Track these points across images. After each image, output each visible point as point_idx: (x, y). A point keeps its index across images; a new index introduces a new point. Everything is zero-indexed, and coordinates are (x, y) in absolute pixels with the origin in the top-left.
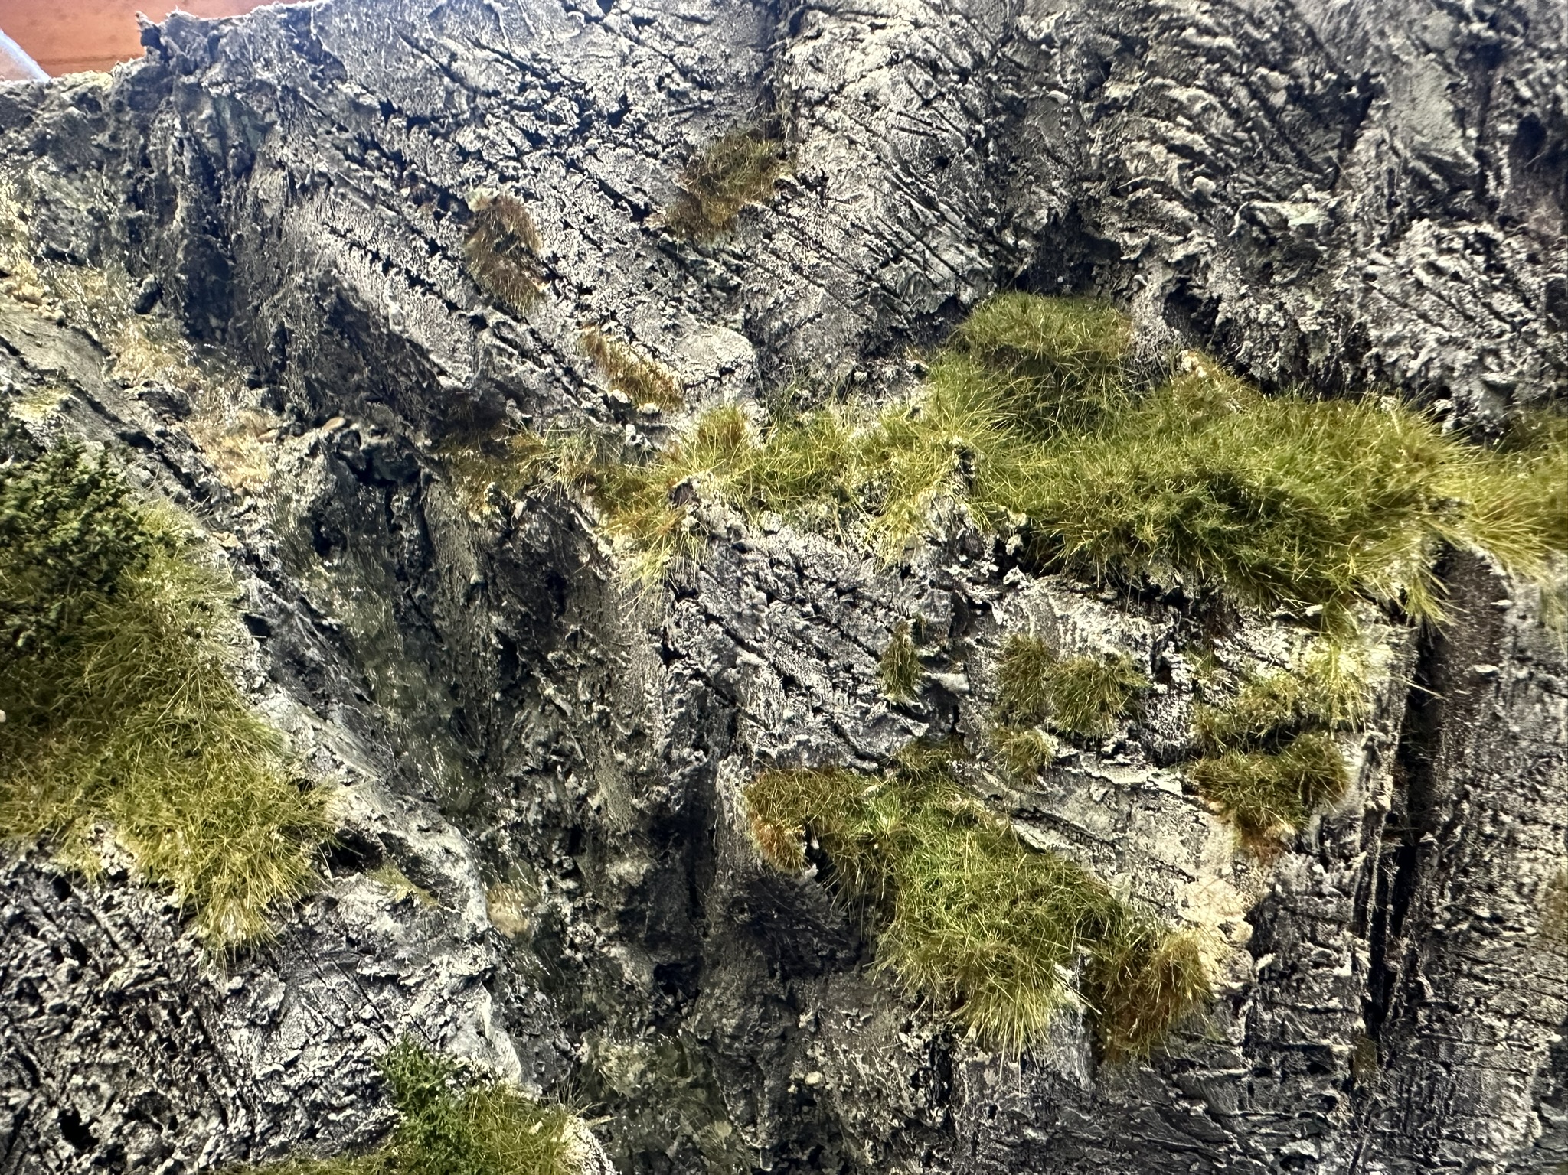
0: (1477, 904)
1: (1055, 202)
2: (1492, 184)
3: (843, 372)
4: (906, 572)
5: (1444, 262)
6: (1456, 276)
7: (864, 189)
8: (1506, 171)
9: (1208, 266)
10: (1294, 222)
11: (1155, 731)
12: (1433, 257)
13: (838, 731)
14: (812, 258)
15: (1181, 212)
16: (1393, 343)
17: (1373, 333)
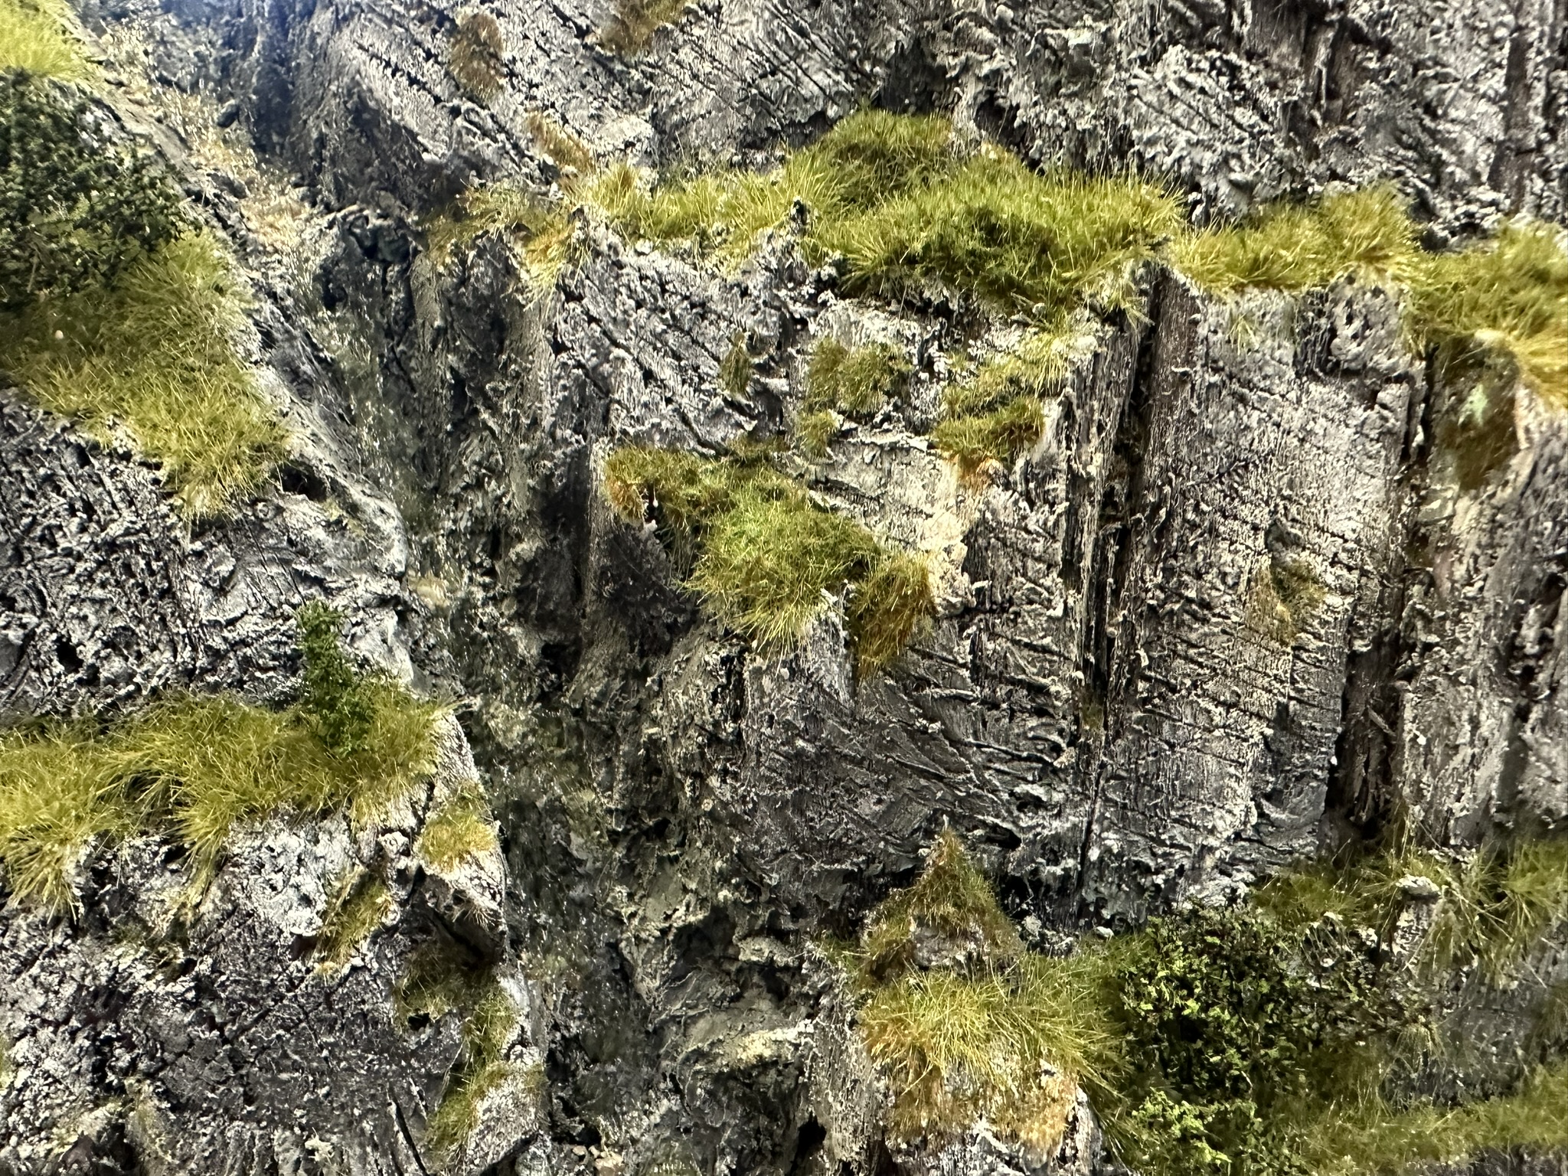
0: (1187, 587)
1: (901, 36)
2: (1236, 21)
3: (725, 156)
4: (745, 293)
5: (1191, 78)
6: (1202, 91)
7: (749, 15)
8: (1248, 12)
9: (1009, 80)
10: (1072, 43)
11: (916, 408)
12: (1184, 73)
13: (685, 420)
14: (707, 67)
15: (986, 34)
16: (1151, 142)
17: (1135, 134)
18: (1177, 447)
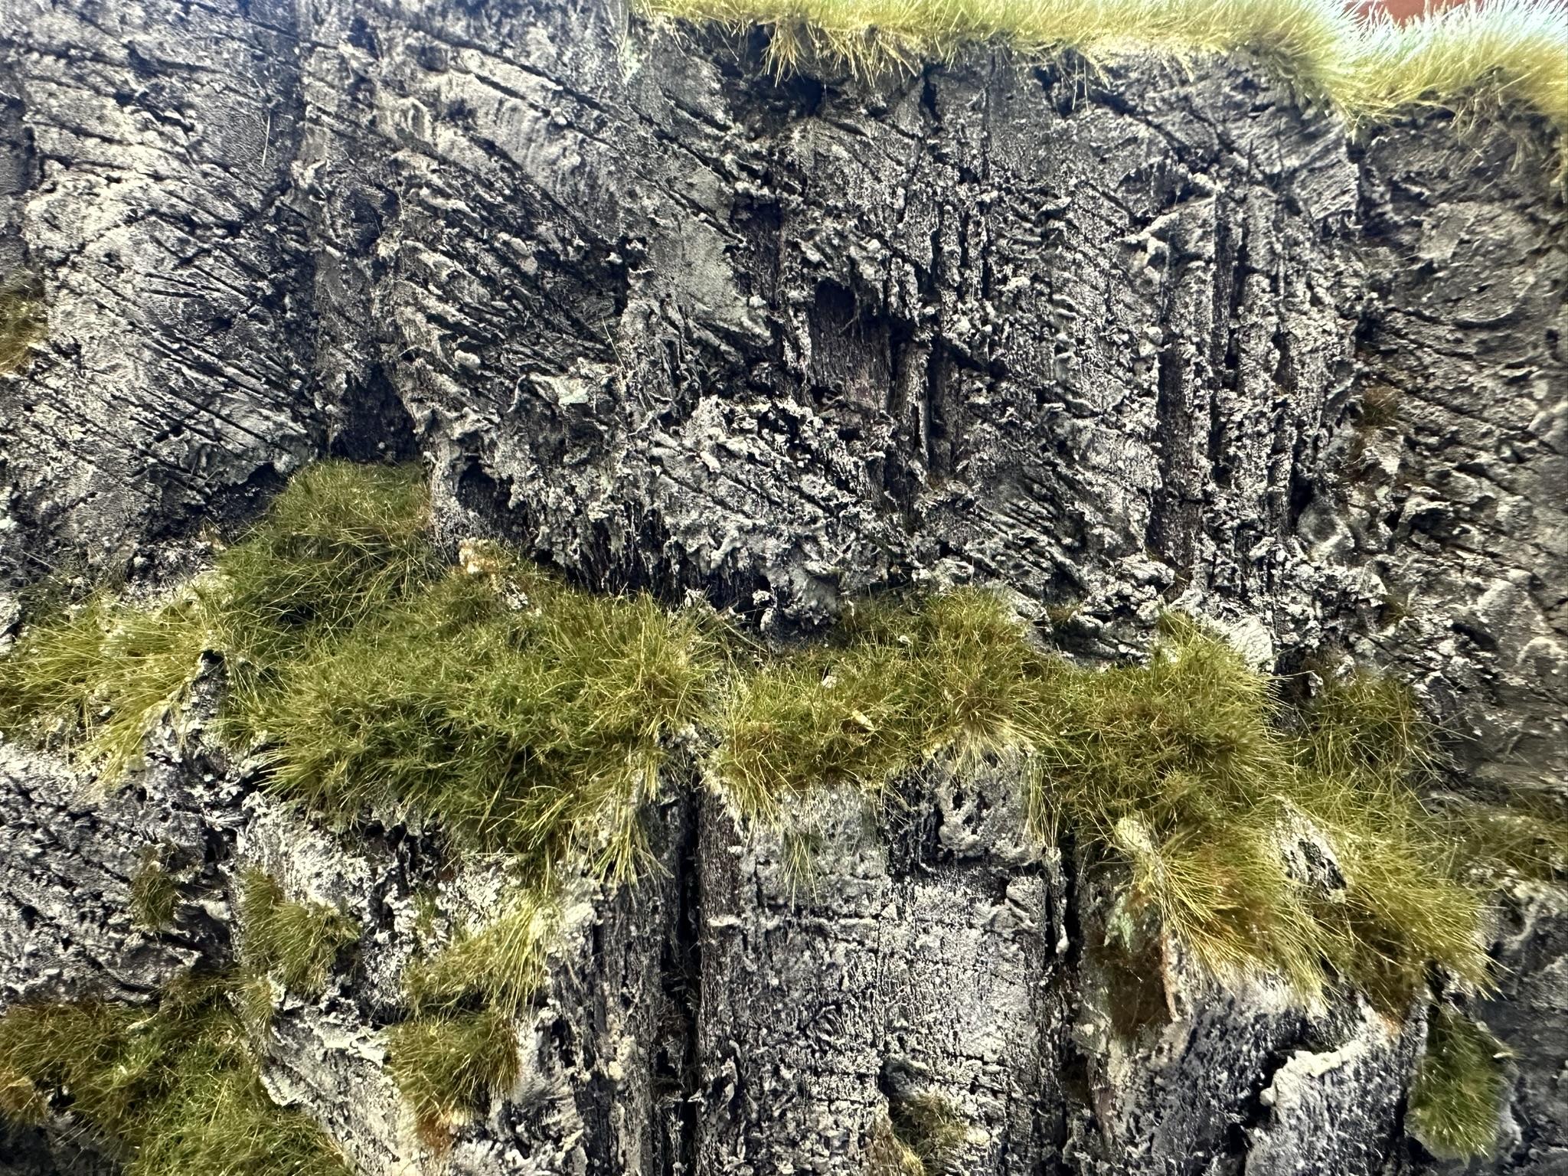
1: (351, 366)
2: (789, 355)
3: (121, 559)
4: (142, 795)
5: (735, 444)
6: (751, 458)
7: (120, 358)
8: (806, 341)
9: (493, 444)
10: (565, 400)
11: (375, 986)
12: (722, 439)
13: (94, 964)
14: (76, 433)
15: (453, 388)
16: (692, 531)
17: (669, 520)
18: (734, 1013)
